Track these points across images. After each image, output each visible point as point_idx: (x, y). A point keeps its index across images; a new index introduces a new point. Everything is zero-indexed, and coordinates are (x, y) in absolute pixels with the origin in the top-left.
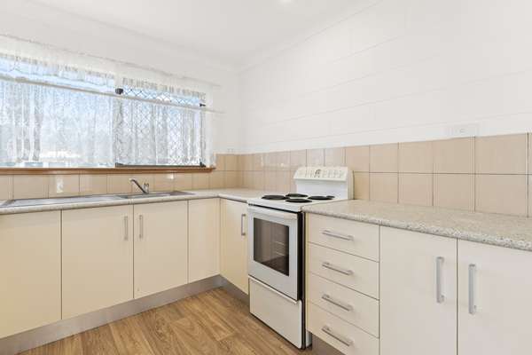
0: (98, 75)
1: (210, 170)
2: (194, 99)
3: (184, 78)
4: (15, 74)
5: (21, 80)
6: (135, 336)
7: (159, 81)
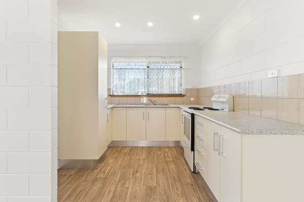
0: (140, 62)
1: (183, 96)
2: (177, 65)
3: (171, 57)
4: (119, 67)
5: (121, 69)
6: (144, 152)
7: (160, 60)
